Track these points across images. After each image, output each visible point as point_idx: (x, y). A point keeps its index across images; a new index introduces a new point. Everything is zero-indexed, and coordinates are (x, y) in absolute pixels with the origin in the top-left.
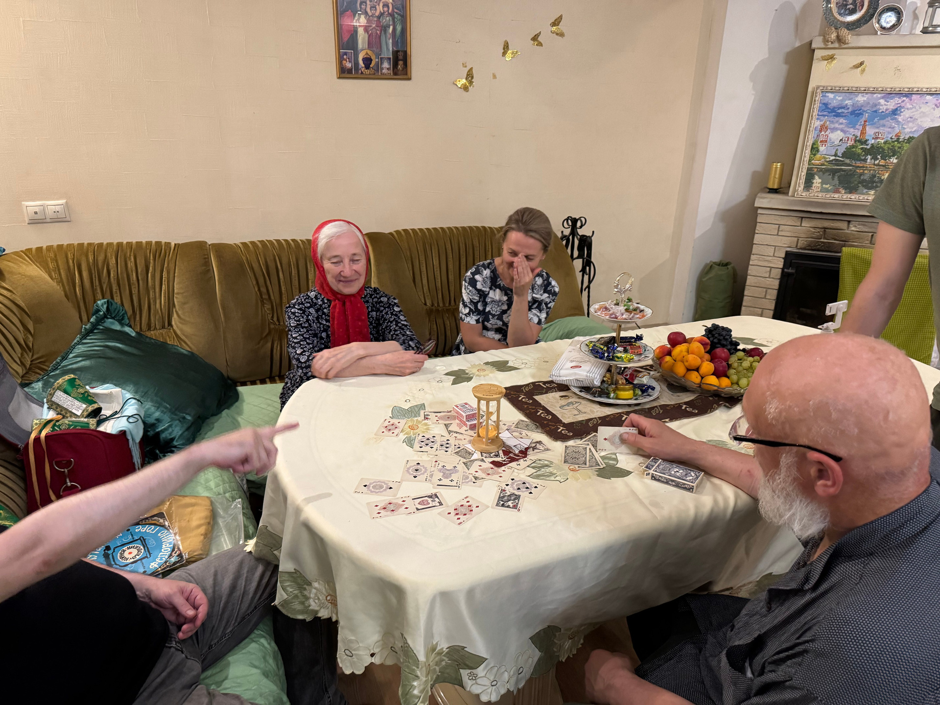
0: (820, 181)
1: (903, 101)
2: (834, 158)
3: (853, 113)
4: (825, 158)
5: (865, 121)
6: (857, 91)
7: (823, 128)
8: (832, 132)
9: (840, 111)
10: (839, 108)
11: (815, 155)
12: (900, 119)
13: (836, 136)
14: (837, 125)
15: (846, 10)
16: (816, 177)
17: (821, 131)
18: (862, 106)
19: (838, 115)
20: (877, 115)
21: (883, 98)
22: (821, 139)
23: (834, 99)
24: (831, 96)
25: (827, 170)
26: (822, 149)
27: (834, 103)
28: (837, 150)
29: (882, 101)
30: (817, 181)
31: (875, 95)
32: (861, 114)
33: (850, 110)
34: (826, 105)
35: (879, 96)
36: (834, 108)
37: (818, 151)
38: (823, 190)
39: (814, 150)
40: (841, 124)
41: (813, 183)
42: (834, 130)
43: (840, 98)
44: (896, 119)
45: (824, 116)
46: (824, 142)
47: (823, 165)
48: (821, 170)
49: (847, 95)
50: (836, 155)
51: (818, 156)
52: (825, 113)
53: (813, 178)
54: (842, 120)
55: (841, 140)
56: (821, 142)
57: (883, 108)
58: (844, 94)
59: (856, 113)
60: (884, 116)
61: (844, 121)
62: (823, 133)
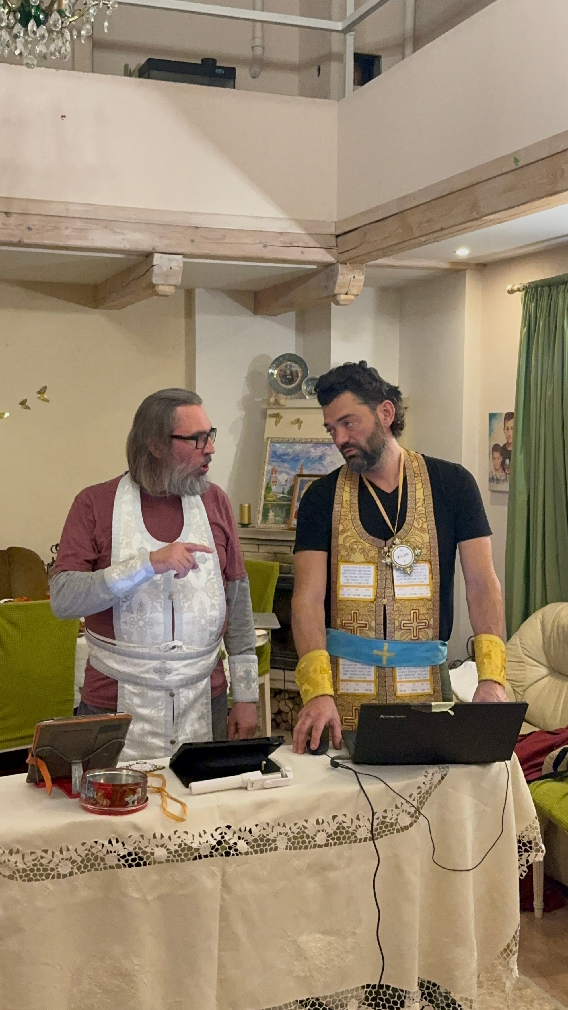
0: (273, 514)
1: (326, 449)
2: (282, 495)
3: (293, 459)
4: (276, 496)
5: (302, 466)
6: (294, 442)
7: (274, 471)
8: (280, 474)
9: (284, 457)
10: (284, 455)
11: (269, 493)
12: (325, 463)
13: (282, 478)
14: (283, 469)
15: (286, 379)
16: (271, 511)
17: (272, 474)
18: (299, 453)
19: (283, 461)
20: (311, 461)
21: (312, 447)
22: (273, 479)
23: (281, 448)
24: (277, 445)
25: (278, 505)
26: (274, 488)
27: (280, 452)
28: (284, 489)
29: (312, 450)
30: (271, 514)
31: (308, 445)
32: (299, 460)
33: (291, 457)
34: (274, 452)
35: (310, 445)
36: (280, 455)
37: (271, 490)
38: (276, 522)
39: (268, 488)
40: (286, 468)
41: (268, 516)
42: (281, 472)
43: (284, 447)
44: (322, 463)
45: (273, 461)
46: (275, 482)
47: (274, 501)
48: (273, 505)
49: (289, 445)
50: (283, 493)
51: (271, 494)
52: (274, 459)
53: (269, 512)
54: (286, 465)
55: (286, 481)
56: (273, 482)
57: (313, 455)
58: (285, 444)
59: (295, 459)
60: (313, 461)
61: (288, 466)
62: (274, 475)
